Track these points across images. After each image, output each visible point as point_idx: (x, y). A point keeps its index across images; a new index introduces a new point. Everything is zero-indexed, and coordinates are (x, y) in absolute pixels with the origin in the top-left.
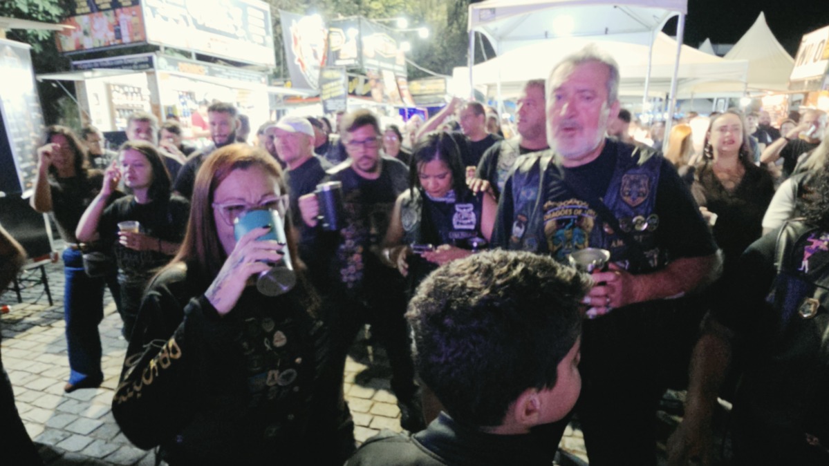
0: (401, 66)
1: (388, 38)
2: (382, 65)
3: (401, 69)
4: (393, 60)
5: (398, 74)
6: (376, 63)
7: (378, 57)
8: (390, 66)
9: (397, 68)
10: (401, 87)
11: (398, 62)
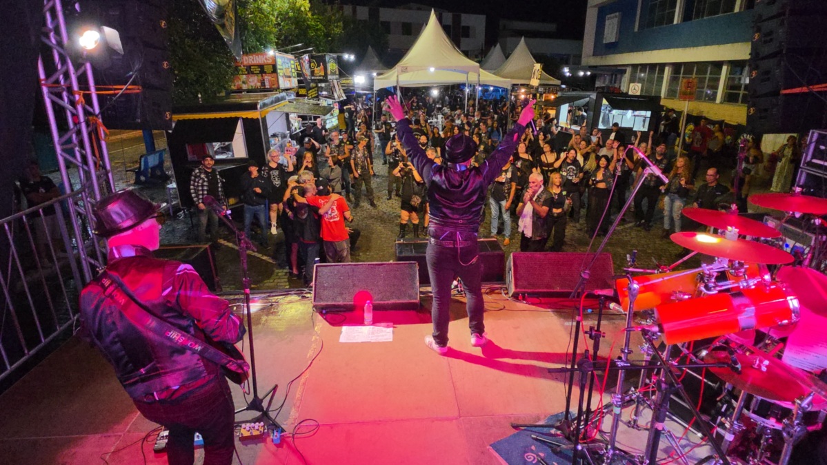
2: (333, 77)
4: (335, 73)
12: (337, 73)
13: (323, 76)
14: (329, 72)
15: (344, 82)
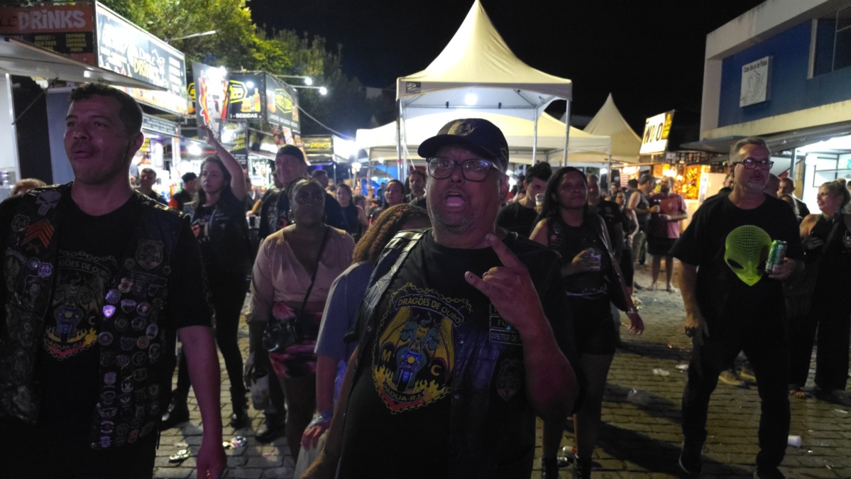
0: (295, 122)
1: (286, 94)
2: (282, 120)
3: (295, 125)
4: (289, 116)
5: (294, 131)
6: (277, 118)
7: (279, 113)
8: (287, 122)
9: (293, 124)
11: (294, 119)
12: (296, 117)
13: (259, 114)
14: (272, 107)
15: (316, 145)
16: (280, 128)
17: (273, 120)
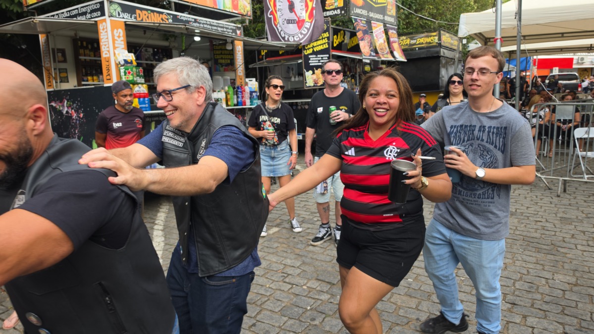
0: (391, 16)
2: (372, 15)
3: (392, 20)
4: (382, 10)
5: (388, 26)
6: (364, 12)
7: (367, 6)
8: (380, 17)
9: (387, 19)
10: (392, 40)
11: (389, 13)
12: (393, 10)
13: (341, 9)
15: (422, 40)
16: (369, 22)
17: (358, 15)
